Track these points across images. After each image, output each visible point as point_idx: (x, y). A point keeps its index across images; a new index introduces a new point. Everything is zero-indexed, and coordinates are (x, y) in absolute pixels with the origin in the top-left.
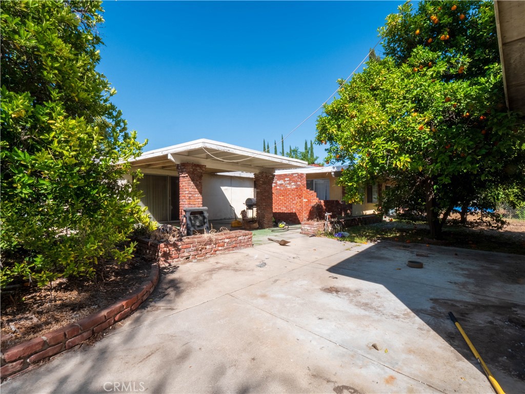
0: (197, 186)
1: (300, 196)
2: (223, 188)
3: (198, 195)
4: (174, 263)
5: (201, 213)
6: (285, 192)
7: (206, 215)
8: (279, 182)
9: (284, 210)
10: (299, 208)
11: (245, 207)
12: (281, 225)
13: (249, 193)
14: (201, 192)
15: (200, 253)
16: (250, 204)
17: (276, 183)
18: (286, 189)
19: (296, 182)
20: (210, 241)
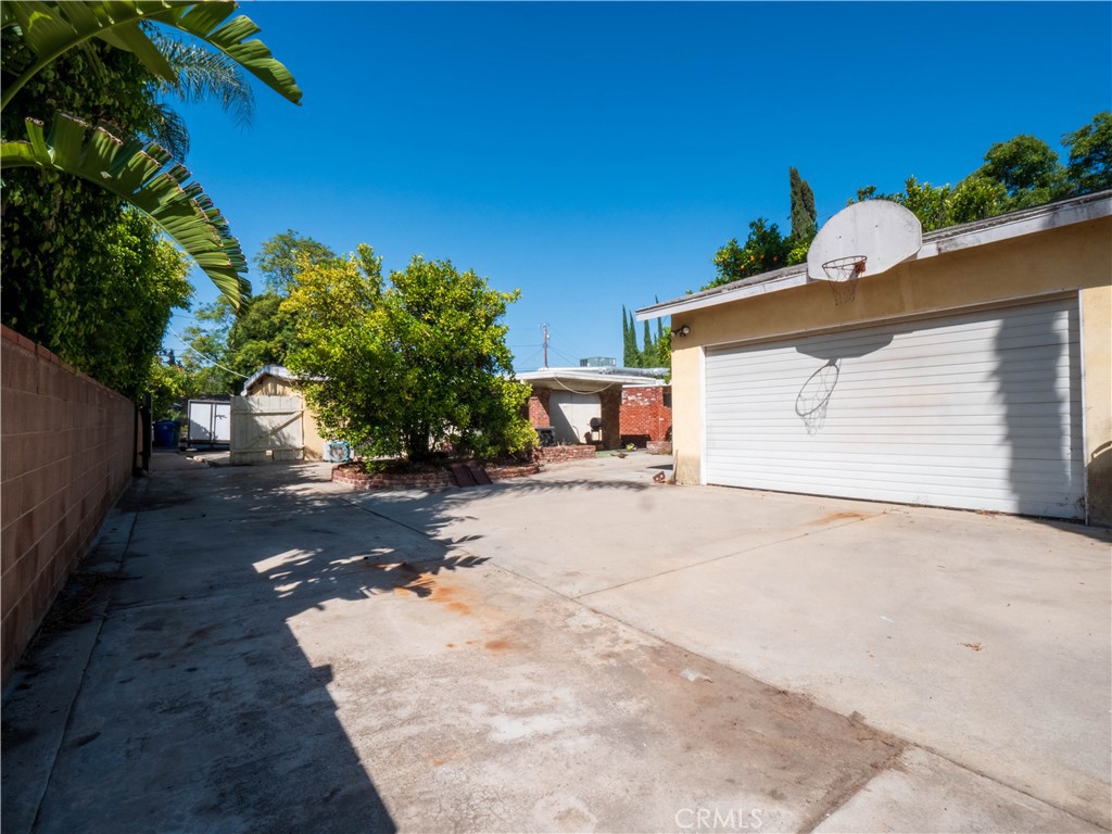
0: (545, 407)
1: (655, 415)
2: (562, 406)
3: (546, 416)
4: (541, 462)
5: (549, 431)
6: (636, 410)
7: (553, 434)
8: (630, 398)
9: (635, 431)
10: (653, 428)
11: (589, 429)
12: (629, 447)
13: (595, 410)
14: (548, 413)
15: (557, 458)
16: (595, 425)
17: (626, 399)
18: (638, 407)
19: (649, 398)
20: (563, 451)
